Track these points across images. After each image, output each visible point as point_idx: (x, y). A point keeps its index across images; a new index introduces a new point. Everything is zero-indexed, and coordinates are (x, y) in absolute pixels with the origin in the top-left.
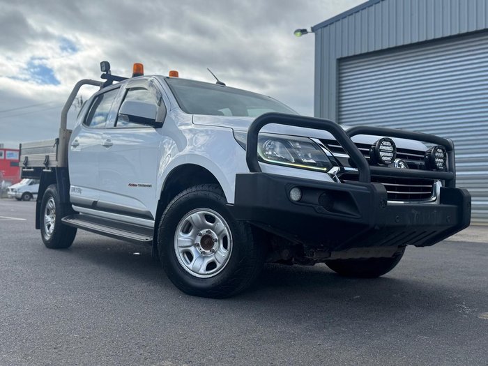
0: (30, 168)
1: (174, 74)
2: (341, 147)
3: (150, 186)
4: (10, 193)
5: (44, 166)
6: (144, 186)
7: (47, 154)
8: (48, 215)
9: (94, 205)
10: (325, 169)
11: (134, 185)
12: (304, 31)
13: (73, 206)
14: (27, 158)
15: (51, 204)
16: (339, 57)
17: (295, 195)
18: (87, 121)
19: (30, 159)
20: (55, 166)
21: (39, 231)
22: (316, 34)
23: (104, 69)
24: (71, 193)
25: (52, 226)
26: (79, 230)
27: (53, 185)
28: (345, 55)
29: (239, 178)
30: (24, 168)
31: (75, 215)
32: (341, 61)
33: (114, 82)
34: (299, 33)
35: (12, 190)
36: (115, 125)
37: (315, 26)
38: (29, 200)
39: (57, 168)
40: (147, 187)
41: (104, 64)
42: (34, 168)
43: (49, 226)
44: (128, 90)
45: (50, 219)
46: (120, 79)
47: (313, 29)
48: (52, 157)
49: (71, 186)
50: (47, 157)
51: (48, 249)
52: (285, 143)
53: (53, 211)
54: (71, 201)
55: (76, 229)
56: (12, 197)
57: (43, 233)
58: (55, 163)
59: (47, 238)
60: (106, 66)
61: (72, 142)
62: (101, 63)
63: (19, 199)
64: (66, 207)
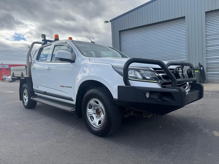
0: (15, 77)
1: (70, 38)
2: (163, 71)
3: (71, 87)
4: (7, 80)
5: (21, 76)
6: (68, 87)
7: (22, 72)
8: (25, 95)
9: (45, 93)
10: (156, 81)
11: (63, 86)
12: (107, 22)
13: (35, 93)
14: (13, 73)
15: (26, 91)
16: (120, 30)
17: (148, 95)
18: (38, 58)
19: (14, 74)
20: (26, 77)
21: (22, 101)
22: (112, 23)
23: (43, 37)
24: (34, 88)
25: (27, 100)
26: (38, 102)
27: (26, 84)
28: (121, 30)
29: (120, 88)
30: (12, 77)
31: (36, 96)
32: (120, 32)
33: (48, 42)
34: (106, 22)
35: (8, 79)
36: (51, 61)
37: (111, 20)
38: (14, 82)
39: (27, 77)
40: (69, 88)
41: (43, 35)
42: (17, 77)
43: (26, 100)
44: (55, 46)
45: (25, 97)
46: (51, 41)
47: (110, 21)
48: (24, 73)
49: (34, 85)
50: (22, 73)
51: (26, 109)
52: (138, 70)
53: (27, 94)
54: (34, 91)
55: (37, 102)
56: (8, 81)
57: (23, 103)
58: (25, 76)
59: (26, 104)
60: (44, 36)
61: (32, 68)
62: (42, 35)
63: (10, 82)
64: (32, 93)
